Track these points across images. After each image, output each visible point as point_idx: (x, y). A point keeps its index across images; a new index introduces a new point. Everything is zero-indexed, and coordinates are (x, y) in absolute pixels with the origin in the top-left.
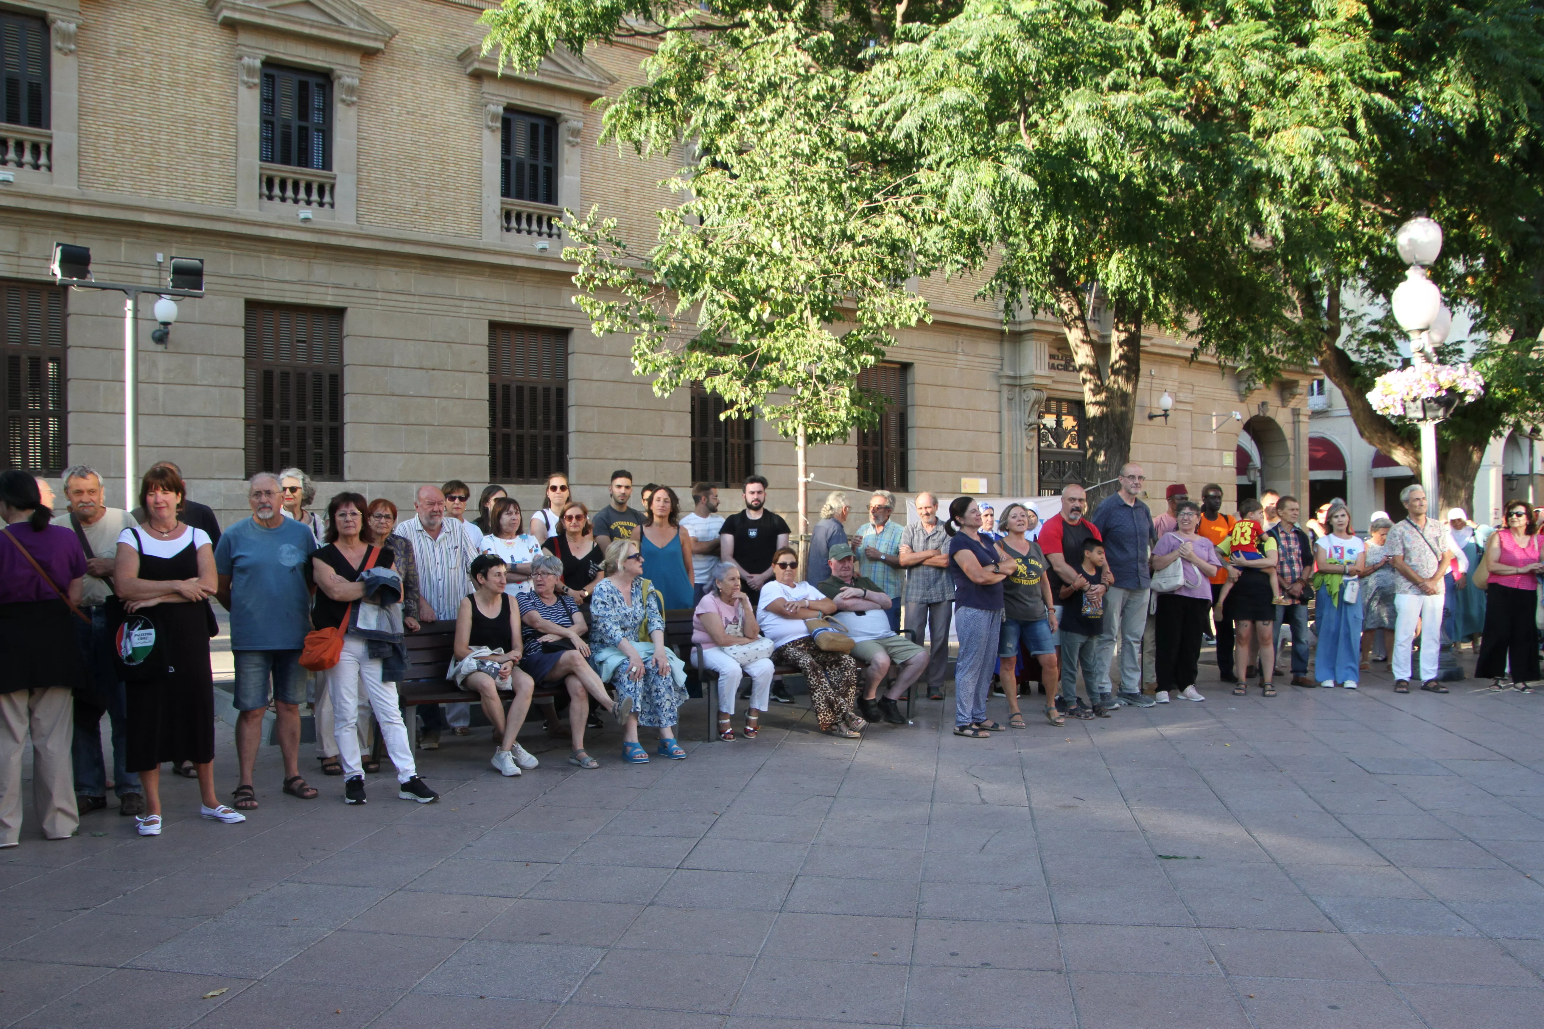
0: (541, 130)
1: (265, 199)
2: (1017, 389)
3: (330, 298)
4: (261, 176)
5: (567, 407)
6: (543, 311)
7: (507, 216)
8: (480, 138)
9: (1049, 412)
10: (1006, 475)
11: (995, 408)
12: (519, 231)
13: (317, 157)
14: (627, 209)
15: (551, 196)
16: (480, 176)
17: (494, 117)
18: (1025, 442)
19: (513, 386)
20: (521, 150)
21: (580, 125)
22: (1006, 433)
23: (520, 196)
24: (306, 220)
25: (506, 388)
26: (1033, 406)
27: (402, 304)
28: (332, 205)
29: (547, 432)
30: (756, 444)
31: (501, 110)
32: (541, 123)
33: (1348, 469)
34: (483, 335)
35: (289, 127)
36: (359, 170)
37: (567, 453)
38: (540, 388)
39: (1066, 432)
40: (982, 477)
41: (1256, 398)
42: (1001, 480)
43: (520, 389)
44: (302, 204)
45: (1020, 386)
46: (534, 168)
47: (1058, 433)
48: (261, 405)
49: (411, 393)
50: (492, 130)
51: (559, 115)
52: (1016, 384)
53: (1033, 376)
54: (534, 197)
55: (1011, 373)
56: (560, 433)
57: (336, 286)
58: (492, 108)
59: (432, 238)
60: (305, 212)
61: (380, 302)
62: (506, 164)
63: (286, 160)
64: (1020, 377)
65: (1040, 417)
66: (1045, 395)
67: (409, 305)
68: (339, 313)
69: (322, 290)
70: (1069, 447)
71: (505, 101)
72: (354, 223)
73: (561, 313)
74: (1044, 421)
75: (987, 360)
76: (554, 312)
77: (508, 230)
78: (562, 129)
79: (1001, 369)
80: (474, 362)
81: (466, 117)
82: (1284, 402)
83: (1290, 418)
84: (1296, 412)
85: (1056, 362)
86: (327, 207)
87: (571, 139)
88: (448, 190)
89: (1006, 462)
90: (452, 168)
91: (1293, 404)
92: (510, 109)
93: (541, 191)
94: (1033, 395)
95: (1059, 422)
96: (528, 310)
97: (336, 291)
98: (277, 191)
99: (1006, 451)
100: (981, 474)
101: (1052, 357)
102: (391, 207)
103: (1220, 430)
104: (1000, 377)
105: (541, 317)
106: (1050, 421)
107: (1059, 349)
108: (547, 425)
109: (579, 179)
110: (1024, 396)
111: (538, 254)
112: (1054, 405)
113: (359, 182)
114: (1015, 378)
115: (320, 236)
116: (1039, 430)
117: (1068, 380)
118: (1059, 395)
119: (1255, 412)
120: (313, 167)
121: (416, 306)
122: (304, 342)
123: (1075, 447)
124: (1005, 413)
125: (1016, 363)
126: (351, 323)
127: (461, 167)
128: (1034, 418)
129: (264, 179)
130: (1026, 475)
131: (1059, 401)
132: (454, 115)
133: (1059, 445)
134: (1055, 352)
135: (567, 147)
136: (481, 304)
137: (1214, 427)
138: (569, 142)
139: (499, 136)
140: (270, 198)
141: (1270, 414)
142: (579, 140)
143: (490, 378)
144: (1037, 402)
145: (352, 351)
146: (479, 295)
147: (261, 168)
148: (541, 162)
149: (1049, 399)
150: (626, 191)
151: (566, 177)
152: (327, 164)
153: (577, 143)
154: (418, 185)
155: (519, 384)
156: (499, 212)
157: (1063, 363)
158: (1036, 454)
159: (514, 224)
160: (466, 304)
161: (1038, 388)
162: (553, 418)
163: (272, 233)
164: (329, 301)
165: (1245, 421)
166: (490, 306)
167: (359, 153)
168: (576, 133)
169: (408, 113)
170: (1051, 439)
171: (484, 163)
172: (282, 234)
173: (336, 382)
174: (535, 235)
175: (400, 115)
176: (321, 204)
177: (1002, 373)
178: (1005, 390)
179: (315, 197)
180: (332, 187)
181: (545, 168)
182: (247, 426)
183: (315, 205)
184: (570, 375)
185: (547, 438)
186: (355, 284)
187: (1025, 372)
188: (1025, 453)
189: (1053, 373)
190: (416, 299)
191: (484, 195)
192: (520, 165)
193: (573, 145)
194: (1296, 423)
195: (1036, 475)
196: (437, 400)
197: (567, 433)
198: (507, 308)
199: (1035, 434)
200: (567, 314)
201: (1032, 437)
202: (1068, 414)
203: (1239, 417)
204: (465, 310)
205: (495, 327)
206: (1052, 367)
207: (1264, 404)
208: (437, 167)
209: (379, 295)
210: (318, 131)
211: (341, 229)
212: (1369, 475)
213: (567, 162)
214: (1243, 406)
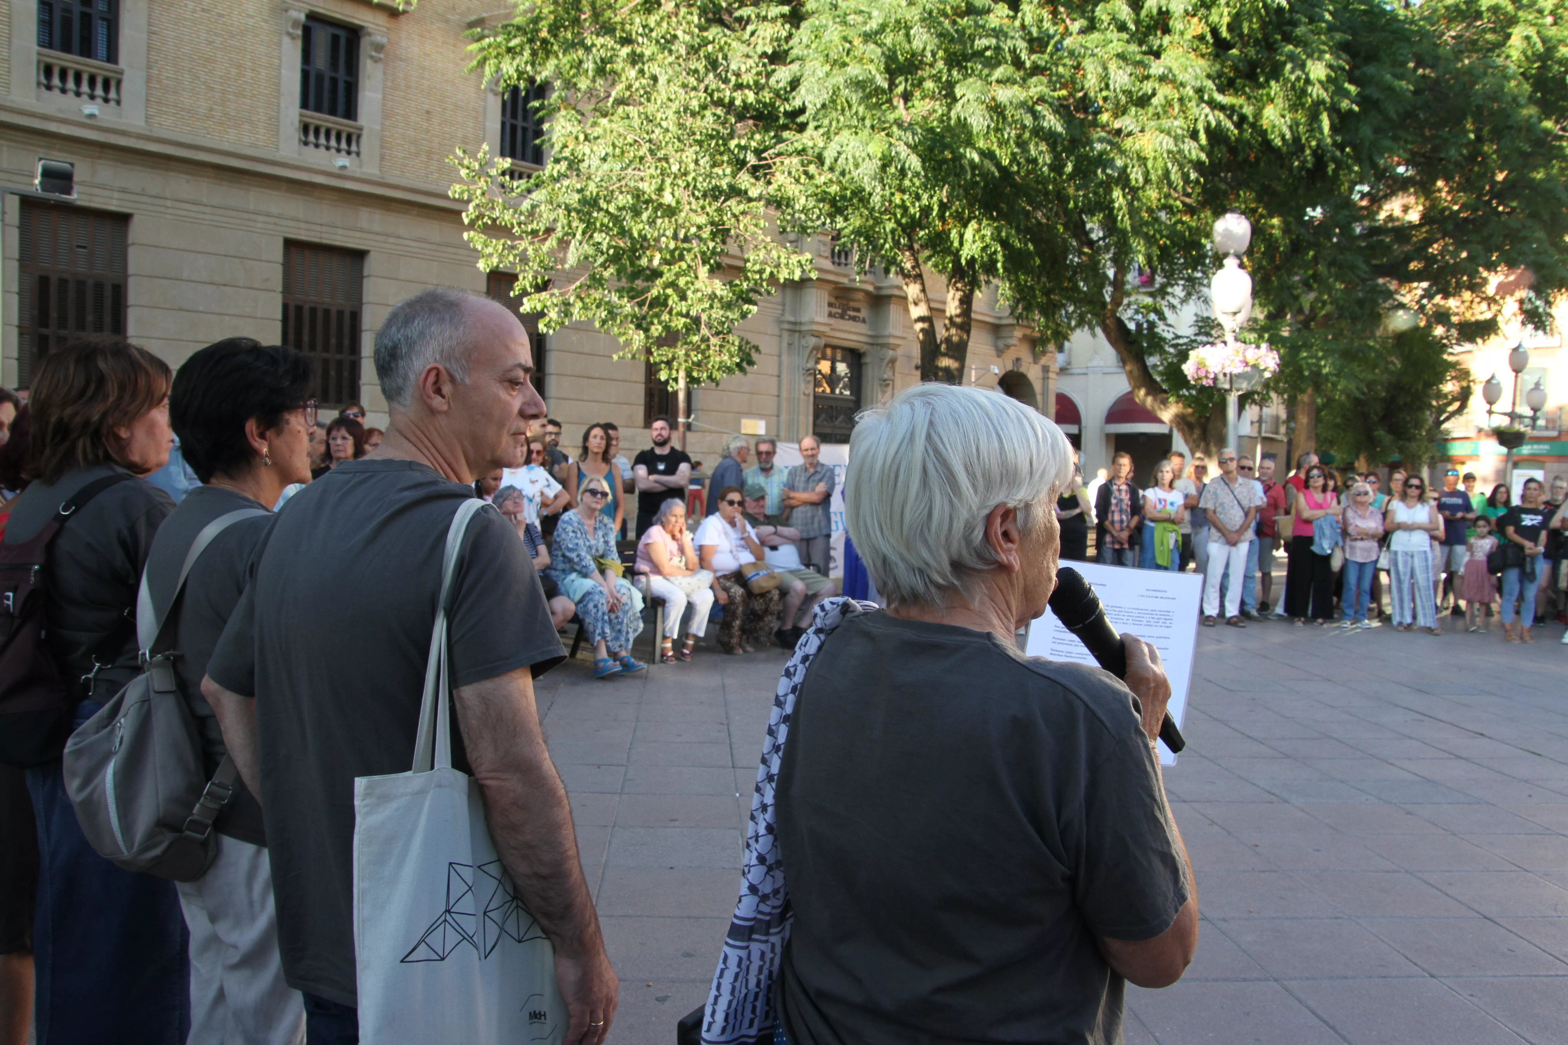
0: (343, 42)
1: (43, 89)
2: (797, 335)
3: (115, 202)
4: (39, 62)
5: (361, 331)
6: (340, 231)
7: (305, 128)
8: (279, 44)
9: (824, 358)
10: (783, 418)
11: (775, 351)
12: (317, 146)
13: (101, 49)
14: (428, 131)
15: (350, 112)
16: (278, 84)
17: (295, 24)
18: (803, 386)
19: (307, 307)
20: (321, 61)
21: (384, 40)
22: (785, 377)
23: (318, 109)
24: (92, 116)
25: (299, 309)
26: (811, 352)
27: (192, 214)
28: (118, 102)
29: (339, 357)
30: (547, 378)
31: (302, 17)
32: (342, 34)
33: (1083, 423)
34: (277, 253)
35: (70, 11)
36: (149, 67)
37: (359, 378)
38: (334, 310)
39: (840, 379)
40: (761, 419)
41: (1011, 354)
42: (778, 423)
43: (313, 311)
44: (85, 98)
45: (800, 331)
46: (334, 81)
47: (833, 379)
48: (36, 312)
49: (201, 309)
50: (292, 37)
51: (361, 28)
52: (795, 330)
53: (813, 322)
54: (333, 112)
55: (792, 319)
56: (353, 358)
57: (123, 191)
58: (294, 14)
59: (226, 147)
60: (91, 108)
61: (169, 211)
62: (305, 75)
63: (66, 48)
64: (801, 323)
65: (817, 362)
66: (822, 342)
67: (201, 216)
68: (122, 219)
69: (107, 193)
70: (841, 393)
71: (307, 8)
72: (143, 124)
73: (358, 234)
74: (819, 367)
75: (770, 305)
76: (351, 233)
77: (306, 143)
78: (365, 44)
79: (783, 315)
80: (267, 280)
81: (266, 21)
82: (1036, 359)
83: (1040, 374)
84: (1046, 369)
85: (834, 310)
86: (113, 104)
87: (374, 54)
88: (245, 97)
89: (784, 405)
90: (249, 74)
91: (1043, 361)
92: (312, 17)
93: (341, 107)
94: (812, 341)
95: (833, 369)
96: (324, 229)
97: (122, 195)
98: (56, 81)
99: (784, 394)
100: (759, 416)
101: (830, 305)
102: (183, 110)
103: (979, 382)
104: (782, 322)
105: (338, 237)
106: (825, 367)
107: (837, 298)
108: (340, 348)
109: (380, 96)
110: (803, 342)
111: (337, 171)
112: (829, 351)
113: (149, 79)
114: (795, 323)
115: (106, 135)
116: (815, 375)
117: (845, 328)
118: (835, 342)
119: (1009, 367)
120: (96, 58)
121: (208, 217)
122: (84, 247)
123: (847, 393)
124: (785, 358)
125: (796, 309)
126: (137, 231)
127: (259, 73)
128: (811, 364)
129: (42, 66)
130: (802, 418)
131: (834, 348)
132: (252, 17)
133: (833, 391)
134: (833, 300)
135: (369, 62)
136: (275, 220)
137: (973, 379)
138: (372, 57)
139: (299, 44)
140: (49, 88)
141: (1023, 370)
142: (382, 56)
143: (284, 298)
144: (815, 348)
145: (136, 260)
146: (275, 210)
147: (39, 54)
148: (342, 75)
149: (826, 346)
150: (428, 112)
151: (367, 93)
152: (112, 56)
153: (380, 59)
154: (212, 89)
155: (313, 305)
156: (297, 123)
157: (840, 311)
158: (811, 398)
159: (311, 138)
160: (261, 218)
161: (817, 335)
162: (346, 342)
163: (53, 127)
164: (114, 206)
165: (1001, 375)
166: (285, 222)
167: (149, 48)
168: (379, 48)
169: (203, 10)
170: (825, 385)
171: (283, 71)
172: (65, 130)
173: (119, 293)
174: (333, 151)
175: (194, 11)
176: (106, 100)
177: (783, 319)
178: (786, 335)
179: (99, 91)
180: (119, 83)
181: (346, 82)
182: (21, 334)
183: (99, 101)
184: (365, 300)
185: (340, 363)
186: (143, 190)
187: (805, 318)
188: (802, 397)
189: (832, 321)
190: (208, 210)
191: (283, 105)
192: (320, 77)
193: (376, 61)
194: (1045, 379)
195: (811, 418)
196: (227, 318)
197: (360, 358)
198: (303, 225)
199: (811, 378)
200: (365, 235)
201: (809, 382)
202: (842, 361)
203: (997, 371)
204: (259, 225)
205: (289, 244)
206: (830, 315)
207: (1018, 360)
208: (234, 71)
209: (169, 203)
210: (103, 19)
211: (130, 130)
212: (1102, 430)
213: (369, 78)
214: (999, 361)
